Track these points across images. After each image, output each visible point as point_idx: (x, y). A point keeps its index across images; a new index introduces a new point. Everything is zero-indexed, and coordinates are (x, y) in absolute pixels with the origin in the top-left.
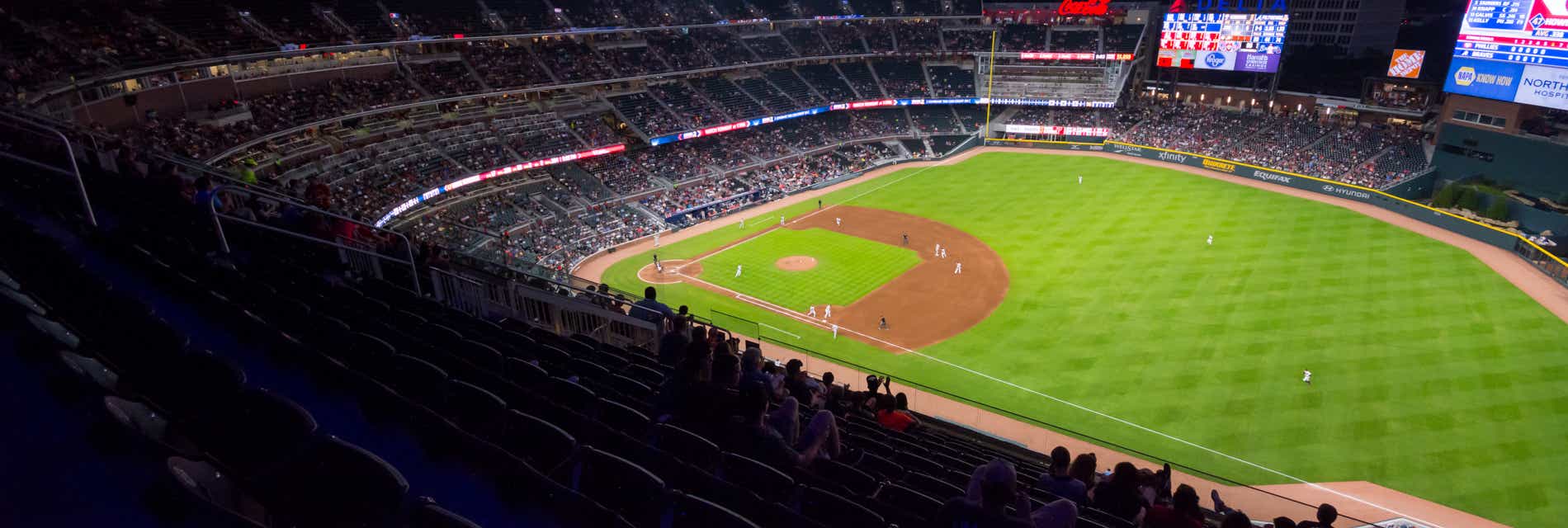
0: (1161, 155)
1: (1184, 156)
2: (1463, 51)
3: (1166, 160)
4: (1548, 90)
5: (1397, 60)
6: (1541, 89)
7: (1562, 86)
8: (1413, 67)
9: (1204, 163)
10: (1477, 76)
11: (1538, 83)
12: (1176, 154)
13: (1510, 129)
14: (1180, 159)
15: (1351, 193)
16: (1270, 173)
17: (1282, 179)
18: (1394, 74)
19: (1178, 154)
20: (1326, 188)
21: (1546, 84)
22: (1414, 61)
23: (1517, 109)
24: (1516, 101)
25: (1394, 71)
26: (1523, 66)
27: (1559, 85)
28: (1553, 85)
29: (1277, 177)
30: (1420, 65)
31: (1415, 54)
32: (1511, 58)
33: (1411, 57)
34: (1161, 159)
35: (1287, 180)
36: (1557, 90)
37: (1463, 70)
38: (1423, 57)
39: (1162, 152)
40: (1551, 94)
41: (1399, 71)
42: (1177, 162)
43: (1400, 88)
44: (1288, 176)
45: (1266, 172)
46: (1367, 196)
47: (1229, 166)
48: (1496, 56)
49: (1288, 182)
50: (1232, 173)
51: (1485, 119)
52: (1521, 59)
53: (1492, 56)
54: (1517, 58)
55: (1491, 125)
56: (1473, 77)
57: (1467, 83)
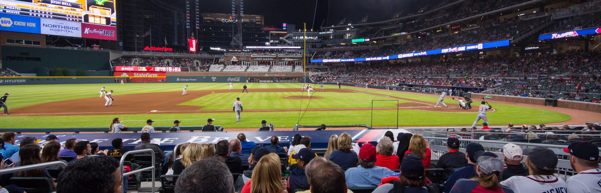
6: (52, 28)
7: (62, 27)
10: (13, 22)
11: (50, 26)
13: (43, 45)
15: (15, 81)
23: (44, 37)
24: (41, 33)
26: (40, 19)
27: (60, 27)
28: (58, 27)
32: (31, 14)
40: (59, 30)
48: (21, 13)
51: (28, 42)
52: (37, 15)
53: (19, 13)
54: (35, 15)
55: (33, 45)
56: (11, 23)
57: (8, 25)
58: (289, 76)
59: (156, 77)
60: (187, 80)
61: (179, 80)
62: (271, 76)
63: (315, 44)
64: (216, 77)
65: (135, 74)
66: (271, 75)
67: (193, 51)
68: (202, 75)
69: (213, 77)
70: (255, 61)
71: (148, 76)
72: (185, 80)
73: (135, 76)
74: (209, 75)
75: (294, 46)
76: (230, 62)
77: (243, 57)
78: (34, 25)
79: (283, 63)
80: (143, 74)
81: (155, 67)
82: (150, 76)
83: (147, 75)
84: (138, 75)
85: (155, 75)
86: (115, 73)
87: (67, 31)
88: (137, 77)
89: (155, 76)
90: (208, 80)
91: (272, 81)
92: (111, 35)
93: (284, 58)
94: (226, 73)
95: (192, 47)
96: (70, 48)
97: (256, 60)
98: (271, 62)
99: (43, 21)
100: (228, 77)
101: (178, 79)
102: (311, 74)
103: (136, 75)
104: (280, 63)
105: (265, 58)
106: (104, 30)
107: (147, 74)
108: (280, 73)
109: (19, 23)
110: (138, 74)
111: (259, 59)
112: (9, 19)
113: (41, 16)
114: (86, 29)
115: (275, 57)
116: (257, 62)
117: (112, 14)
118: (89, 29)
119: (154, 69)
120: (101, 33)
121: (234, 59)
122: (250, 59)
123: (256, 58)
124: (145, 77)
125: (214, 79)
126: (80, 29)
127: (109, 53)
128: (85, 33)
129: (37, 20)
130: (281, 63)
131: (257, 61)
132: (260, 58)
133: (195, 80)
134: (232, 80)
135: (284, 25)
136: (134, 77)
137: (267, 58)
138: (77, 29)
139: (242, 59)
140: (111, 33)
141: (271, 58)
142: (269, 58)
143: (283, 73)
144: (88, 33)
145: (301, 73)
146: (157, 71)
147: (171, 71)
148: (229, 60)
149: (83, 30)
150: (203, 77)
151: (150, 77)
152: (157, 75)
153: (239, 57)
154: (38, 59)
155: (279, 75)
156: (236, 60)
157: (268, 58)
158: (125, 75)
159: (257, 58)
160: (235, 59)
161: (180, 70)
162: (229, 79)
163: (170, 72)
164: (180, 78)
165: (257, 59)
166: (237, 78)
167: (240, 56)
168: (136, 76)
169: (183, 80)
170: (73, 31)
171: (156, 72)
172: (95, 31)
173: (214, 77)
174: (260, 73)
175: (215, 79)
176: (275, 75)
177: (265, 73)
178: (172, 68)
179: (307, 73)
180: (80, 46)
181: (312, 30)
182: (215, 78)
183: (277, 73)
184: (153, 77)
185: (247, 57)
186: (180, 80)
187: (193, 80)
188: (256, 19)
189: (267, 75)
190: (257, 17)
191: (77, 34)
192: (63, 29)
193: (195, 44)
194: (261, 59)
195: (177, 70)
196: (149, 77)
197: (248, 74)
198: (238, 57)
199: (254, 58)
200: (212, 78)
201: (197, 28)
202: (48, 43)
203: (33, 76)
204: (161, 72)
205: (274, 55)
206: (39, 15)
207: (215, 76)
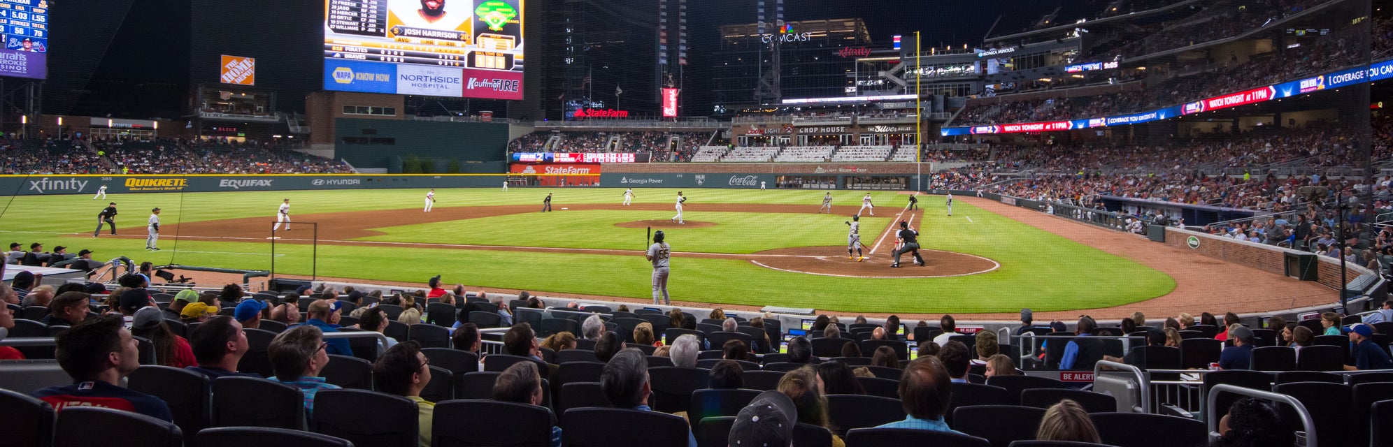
0: (35, 185)
1: (82, 180)
2: (334, 54)
3: (48, 192)
4: (422, 83)
5: (227, 66)
6: (415, 82)
7: (431, 79)
8: (246, 74)
9: (127, 184)
10: (355, 75)
11: (413, 78)
12: (64, 179)
13: (399, 115)
14: (76, 185)
15: (342, 182)
16: (242, 179)
17: (261, 183)
18: (229, 81)
19: (69, 179)
20: (316, 182)
21: (418, 78)
22: (246, 68)
23: (403, 99)
24: (398, 93)
25: (227, 78)
26: (396, 65)
27: (429, 79)
28: (424, 78)
29: (253, 182)
30: (253, 72)
31: (245, 61)
32: (382, 59)
33: (241, 64)
34: (35, 193)
35: (268, 183)
36: (428, 82)
37: (339, 70)
38: (253, 64)
39: (35, 179)
40: (425, 85)
41: (233, 79)
42: (70, 192)
43: (238, 96)
44: (268, 178)
45: (237, 178)
46: (358, 182)
47: (177, 181)
48: (368, 58)
49: (269, 185)
50: (184, 190)
51: (376, 110)
52: (392, 60)
53: (365, 58)
54: (389, 59)
55: (383, 115)
56: (352, 76)
57: (347, 81)
58: (878, 172)
59: (587, 174)
60: (642, 182)
61: (626, 182)
62: (830, 173)
63: (966, 85)
64: (706, 175)
65: (549, 169)
66: (831, 171)
67: (671, 114)
68: (675, 171)
69: (697, 174)
70: (801, 134)
71: (570, 173)
72: (639, 181)
73: (547, 172)
74: (691, 171)
75: (908, 93)
76: (744, 139)
77: (773, 126)
78: (385, 78)
79: (869, 138)
80: (563, 168)
81: (584, 154)
82: (575, 172)
83: (569, 170)
84: (554, 171)
85: (585, 170)
86: (513, 167)
87: (439, 86)
88: (552, 174)
89: (585, 172)
90: (688, 181)
91: (834, 186)
92: (513, 90)
93: (873, 125)
94: (726, 166)
95: (669, 107)
96: (443, 119)
97: (803, 134)
98: (841, 136)
99: (403, 70)
100: (730, 175)
101: (624, 180)
102: (934, 166)
103: (549, 171)
104: (863, 139)
105: (825, 127)
106: (500, 80)
107: (570, 168)
108: (853, 165)
109: (364, 76)
110: (552, 169)
111: (811, 130)
112: (348, 70)
113: (399, 61)
114: (471, 79)
115: (849, 123)
116: (807, 137)
117: (516, 46)
118: (475, 79)
119: (582, 159)
120: (495, 85)
121: (754, 130)
122: (789, 129)
123: (804, 127)
124: (566, 174)
125: (700, 179)
126: (461, 81)
127: (508, 126)
128: (468, 88)
129: (392, 68)
130: (865, 138)
131: (806, 134)
132: (813, 127)
133: (660, 181)
134: (739, 181)
135: (897, 39)
136: (546, 174)
137: (830, 126)
138: (455, 81)
139: (770, 131)
140: (514, 86)
141: (840, 126)
142: (836, 126)
143: (862, 165)
144: (472, 88)
145: (909, 165)
146: (587, 161)
147: (615, 161)
148: (742, 133)
149: (465, 82)
150: (676, 174)
151: (575, 174)
152: (588, 169)
153: (765, 126)
154: (391, 141)
155: (851, 170)
156: (758, 134)
157: (833, 126)
158: (530, 171)
159: (806, 127)
160: (755, 132)
161: (632, 160)
162: (732, 180)
163: (613, 164)
164: (628, 176)
165: (806, 130)
166: (751, 179)
167: (767, 123)
168: (551, 172)
169: (633, 181)
170: (448, 85)
171: (586, 163)
172: (485, 83)
173: (701, 174)
174: (803, 166)
175: (702, 180)
176: (841, 170)
177: (815, 166)
178: (617, 156)
179: (926, 165)
180: (461, 114)
181: (966, 46)
182: (703, 177)
183: (845, 165)
184: (581, 174)
185: (783, 125)
186: (628, 181)
187: (656, 181)
188: (845, 27)
189: (820, 171)
190: (847, 24)
191: (455, 91)
192: (433, 82)
193: (675, 100)
194: (816, 129)
195: (628, 158)
196: (573, 174)
197: (777, 167)
198: (761, 126)
199: (799, 127)
200: (698, 177)
201: (683, 62)
202: (408, 111)
203: (380, 173)
204: (596, 164)
205: (847, 120)
206: (395, 60)
207: (703, 174)
